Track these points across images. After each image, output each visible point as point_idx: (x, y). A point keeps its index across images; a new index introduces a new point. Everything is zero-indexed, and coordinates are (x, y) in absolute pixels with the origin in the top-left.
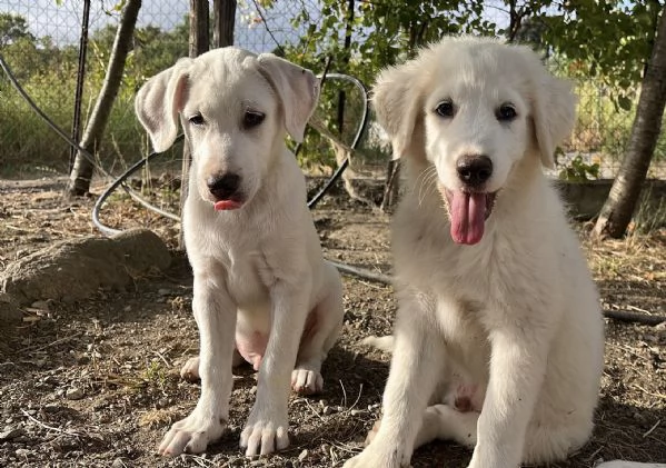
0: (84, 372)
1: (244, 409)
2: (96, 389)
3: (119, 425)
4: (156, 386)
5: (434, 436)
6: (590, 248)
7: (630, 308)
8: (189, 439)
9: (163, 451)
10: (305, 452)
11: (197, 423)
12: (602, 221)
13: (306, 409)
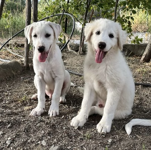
0: (9, 98)
1: (48, 107)
2: (12, 102)
3: (20, 110)
4: (26, 101)
5: (93, 113)
6: (139, 65)
7: (148, 82)
8: (37, 113)
9: (31, 115)
10: (63, 116)
11: (38, 109)
12: (143, 57)
13: (62, 107)
